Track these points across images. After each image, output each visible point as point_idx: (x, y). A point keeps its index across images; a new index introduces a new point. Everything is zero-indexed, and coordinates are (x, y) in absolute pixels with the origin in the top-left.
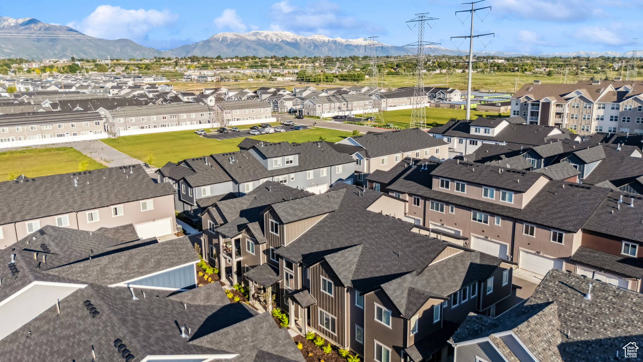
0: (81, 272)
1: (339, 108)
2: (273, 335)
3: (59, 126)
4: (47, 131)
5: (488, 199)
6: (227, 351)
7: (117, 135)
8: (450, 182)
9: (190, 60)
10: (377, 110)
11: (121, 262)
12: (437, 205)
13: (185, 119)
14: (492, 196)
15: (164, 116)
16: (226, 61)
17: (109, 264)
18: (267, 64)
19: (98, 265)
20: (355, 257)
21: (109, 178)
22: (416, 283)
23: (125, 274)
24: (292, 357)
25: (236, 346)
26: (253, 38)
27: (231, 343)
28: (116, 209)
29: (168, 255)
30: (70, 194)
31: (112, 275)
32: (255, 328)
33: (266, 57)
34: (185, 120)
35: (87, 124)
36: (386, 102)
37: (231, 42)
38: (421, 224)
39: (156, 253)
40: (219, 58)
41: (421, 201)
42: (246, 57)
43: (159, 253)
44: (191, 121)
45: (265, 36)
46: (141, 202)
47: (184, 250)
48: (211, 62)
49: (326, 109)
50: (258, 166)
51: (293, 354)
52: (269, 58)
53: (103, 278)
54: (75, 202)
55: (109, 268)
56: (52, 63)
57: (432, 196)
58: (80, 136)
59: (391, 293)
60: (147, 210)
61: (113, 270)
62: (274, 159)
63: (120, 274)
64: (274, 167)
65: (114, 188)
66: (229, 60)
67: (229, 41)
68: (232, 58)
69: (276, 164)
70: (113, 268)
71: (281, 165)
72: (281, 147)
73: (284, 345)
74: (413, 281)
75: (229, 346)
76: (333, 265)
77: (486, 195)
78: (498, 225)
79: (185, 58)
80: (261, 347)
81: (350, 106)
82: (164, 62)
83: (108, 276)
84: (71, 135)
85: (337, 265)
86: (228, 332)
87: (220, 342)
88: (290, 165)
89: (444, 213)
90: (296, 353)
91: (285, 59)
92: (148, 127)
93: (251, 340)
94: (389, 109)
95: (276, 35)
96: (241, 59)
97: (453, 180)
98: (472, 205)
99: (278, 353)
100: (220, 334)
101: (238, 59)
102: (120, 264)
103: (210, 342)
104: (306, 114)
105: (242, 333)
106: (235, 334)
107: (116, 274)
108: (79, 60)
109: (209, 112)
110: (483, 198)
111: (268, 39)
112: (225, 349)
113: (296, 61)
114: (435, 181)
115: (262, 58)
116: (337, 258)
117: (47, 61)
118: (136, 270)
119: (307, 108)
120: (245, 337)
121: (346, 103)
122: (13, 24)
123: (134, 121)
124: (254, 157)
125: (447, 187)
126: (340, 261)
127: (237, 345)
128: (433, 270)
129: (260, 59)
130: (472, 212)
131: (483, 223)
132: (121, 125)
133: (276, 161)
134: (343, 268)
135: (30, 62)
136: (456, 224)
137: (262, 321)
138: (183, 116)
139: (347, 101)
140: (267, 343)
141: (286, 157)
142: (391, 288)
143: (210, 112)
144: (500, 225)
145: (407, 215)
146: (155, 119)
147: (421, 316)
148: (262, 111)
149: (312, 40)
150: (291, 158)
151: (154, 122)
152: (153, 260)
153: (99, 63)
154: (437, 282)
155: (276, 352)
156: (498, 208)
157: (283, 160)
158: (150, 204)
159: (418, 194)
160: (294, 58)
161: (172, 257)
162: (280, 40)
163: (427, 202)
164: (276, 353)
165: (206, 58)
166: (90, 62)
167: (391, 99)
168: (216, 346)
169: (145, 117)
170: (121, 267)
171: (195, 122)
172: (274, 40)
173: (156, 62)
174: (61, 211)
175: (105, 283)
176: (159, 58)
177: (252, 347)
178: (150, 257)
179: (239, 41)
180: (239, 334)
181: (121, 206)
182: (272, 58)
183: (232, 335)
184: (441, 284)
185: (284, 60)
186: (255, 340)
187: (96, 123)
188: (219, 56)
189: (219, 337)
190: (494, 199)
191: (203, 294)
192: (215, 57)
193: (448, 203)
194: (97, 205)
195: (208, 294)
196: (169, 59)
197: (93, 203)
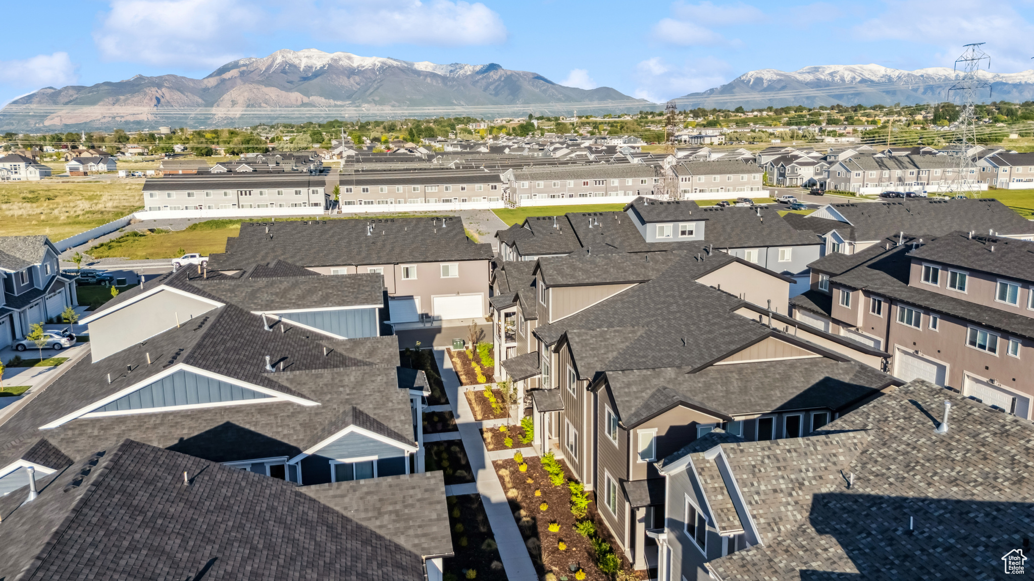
0: (229, 290)
1: (900, 179)
2: (384, 394)
3: (447, 189)
4: (433, 195)
5: (1006, 305)
6: (308, 396)
7: (517, 205)
8: (940, 271)
9: (692, 115)
10: (984, 187)
11: (280, 289)
12: (910, 312)
13: (617, 187)
14: (1014, 300)
15: (586, 181)
16: (750, 115)
17: (264, 288)
18: (821, 118)
19: (251, 286)
20: (623, 342)
21: (412, 230)
22: (680, 384)
23: (277, 302)
24: (395, 427)
25: (323, 393)
26: (809, 78)
27: (319, 388)
28: (407, 269)
29: (342, 291)
30: (357, 244)
31: (262, 301)
32: (363, 379)
33: (822, 108)
34: (615, 189)
35: (481, 187)
36: (1008, 172)
37: (769, 85)
38: (882, 349)
39: (329, 286)
40: (739, 110)
41: (885, 306)
42: (787, 108)
43: (332, 287)
44: (626, 190)
45: (831, 74)
46: (442, 264)
47: (367, 289)
48: (725, 117)
49: (872, 180)
50: (633, 234)
51: (398, 424)
52: (826, 109)
53: (250, 301)
54: (359, 253)
55: (263, 292)
56: (504, 122)
57: (904, 296)
58: (470, 203)
59: (618, 385)
60: (450, 277)
61: (266, 295)
62: (658, 225)
63: (272, 301)
64: (658, 237)
65: (413, 242)
66: (755, 113)
67: (765, 85)
68: (761, 111)
69: (662, 233)
70: (267, 293)
71: (671, 237)
72: (676, 209)
73: (392, 410)
74: (676, 379)
75: (313, 391)
76: (575, 345)
77: (1003, 297)
78: (1014, 356)
79: (685, 113)
80: (357, 404)
81: (924, 175)
82: (652, 119)
83: (256, 301)
84: (459, 201)
85: (583, 346)
86: (322, 374)
87: (304, 384)
88: (687, 238)
89: (920, 329)
90: (405, 424)
91: (856, 109)
92: (561, 196)
93: (348, 392)
94: (1014, 186)
95: (853, 71)
96: (777, 112)
97: (945, 266)
98: (972, 315)
99: (378, 417)
100: (310, 375)
101: (771, 111)
102: (278, 291)
103: (291, 381)
104: (832, 188)
105: (341, 381)
106: (330, 380)
107: (267, 301)
108: (538, 119)
109: (654, 178)
110: (998, 303)
111: (836, 79)
112: (305, 393)
113: (878, 112)
114: (914, 267)
115: (814, 109)
116: (588, 337)
117: (499, 121)
118: (294, 301)
119: (835, 178)
120: (343, 386)
121: (915, 171)
122: (469, 73)
123: (542, 187)
124: (632, 222)
125: (935, 280)
126: (591, 341)
127: (325, 393)
128: (732, 372)
129: (810, 110)
130: (969, 329)
131: (987, 351)
132: (525, 191)
133: (662, 229)
134: (591, 352)
135: (478, 121)
136: (939, 351)
137: (378, 373)
138: (613, 182)
139: (918, 168)
140: (369, 401)
141: (681, 224)
142: (625, 380)
143: (657, 178)
144: (1018, 356)
145: (860, 331)
146: (572, 186)
147: (663, 433)
148: (745, 180)
149: (922, 76)
150: (690, 226)
151: (570, 190)
152: (320, 293)
153: (563, 121)
154: (727, 392)
155: (375, 414)
156: (1021, 323)
157: (675, 230)
158: (454, 269)
159: (880, 291)
160: (874, 108)
161: (347, 294)
162: (859, 79)
163: (893, 307)
164: (375, 417)
165: (719, 111)
166: (551, 121)
167: (1021, 168)
168: (295, 387)
169: (558, 182)
170: (277, 294)
171: (631, 193)
172: (846, 80)
173: (640, 118)
174: (338, 262)
175: (249, 307)
176: (647, 113)
177: (344, 401)
178: (319, 288)
179: (783, 84)
180: (337, 381)
181: (415, 265)
182: (832, 108)
183: (326, 380)
184: (733, 396)
185: (855, 111)
186: (354, 394)
187: (492, 186)
188: (741, 107)
189: (307, 378)
190: (1017, 305)
191: (367, 347)
192: (733, 109)
193: (928, 310)
194: (384, 260)
195: (374, 349)
196: (661, 114)
197: (379, 258)
